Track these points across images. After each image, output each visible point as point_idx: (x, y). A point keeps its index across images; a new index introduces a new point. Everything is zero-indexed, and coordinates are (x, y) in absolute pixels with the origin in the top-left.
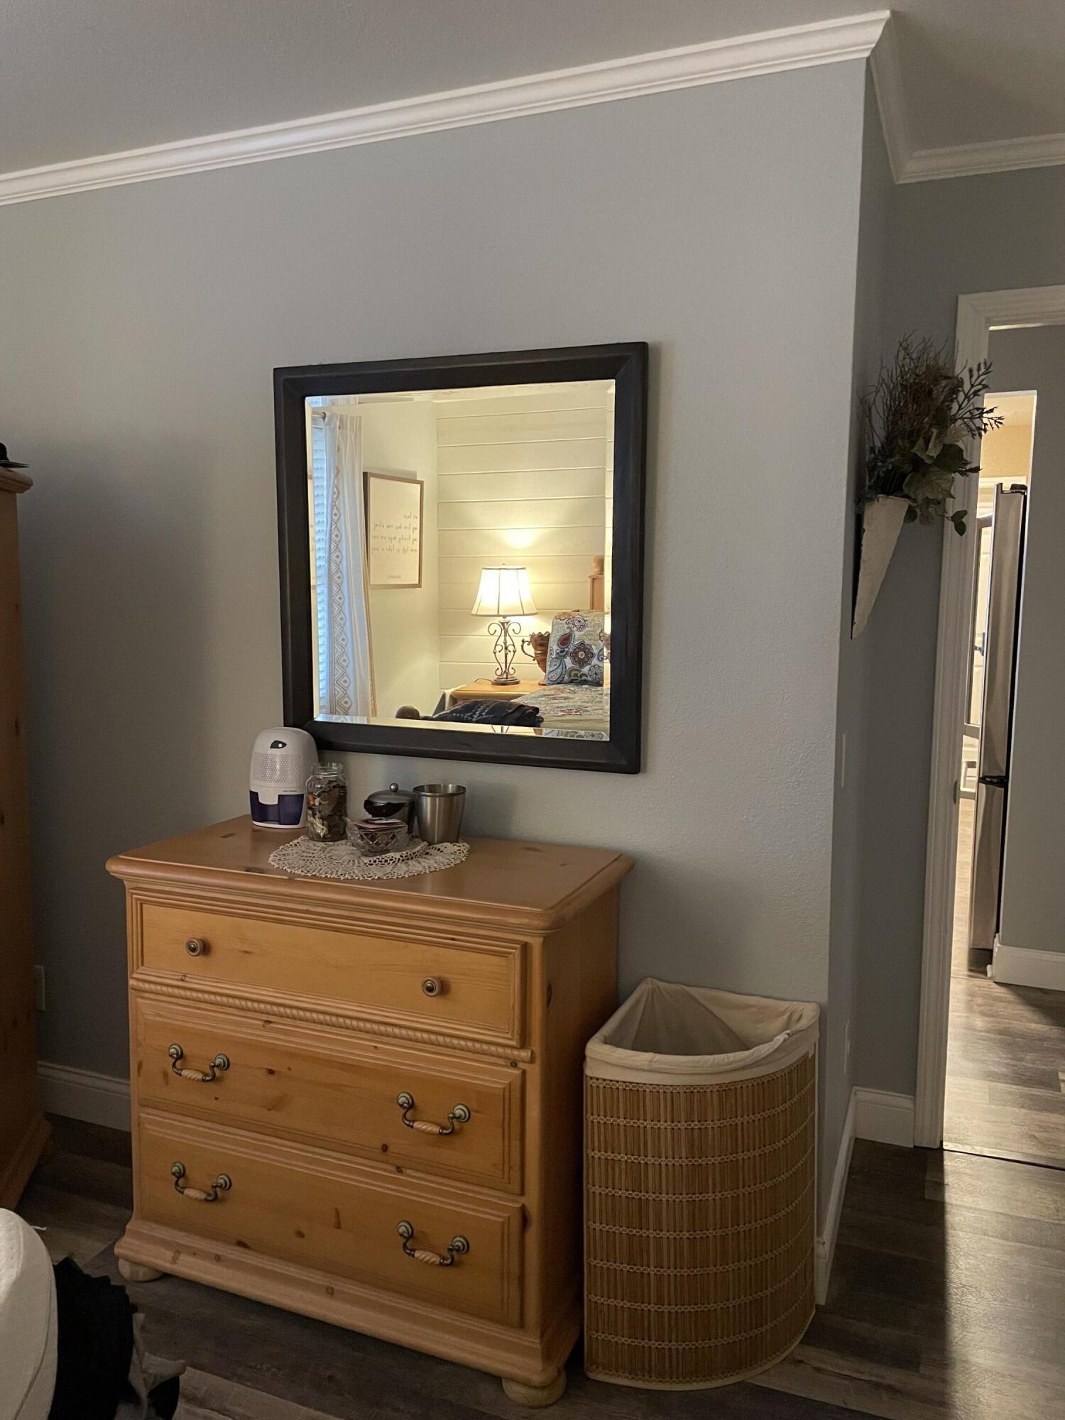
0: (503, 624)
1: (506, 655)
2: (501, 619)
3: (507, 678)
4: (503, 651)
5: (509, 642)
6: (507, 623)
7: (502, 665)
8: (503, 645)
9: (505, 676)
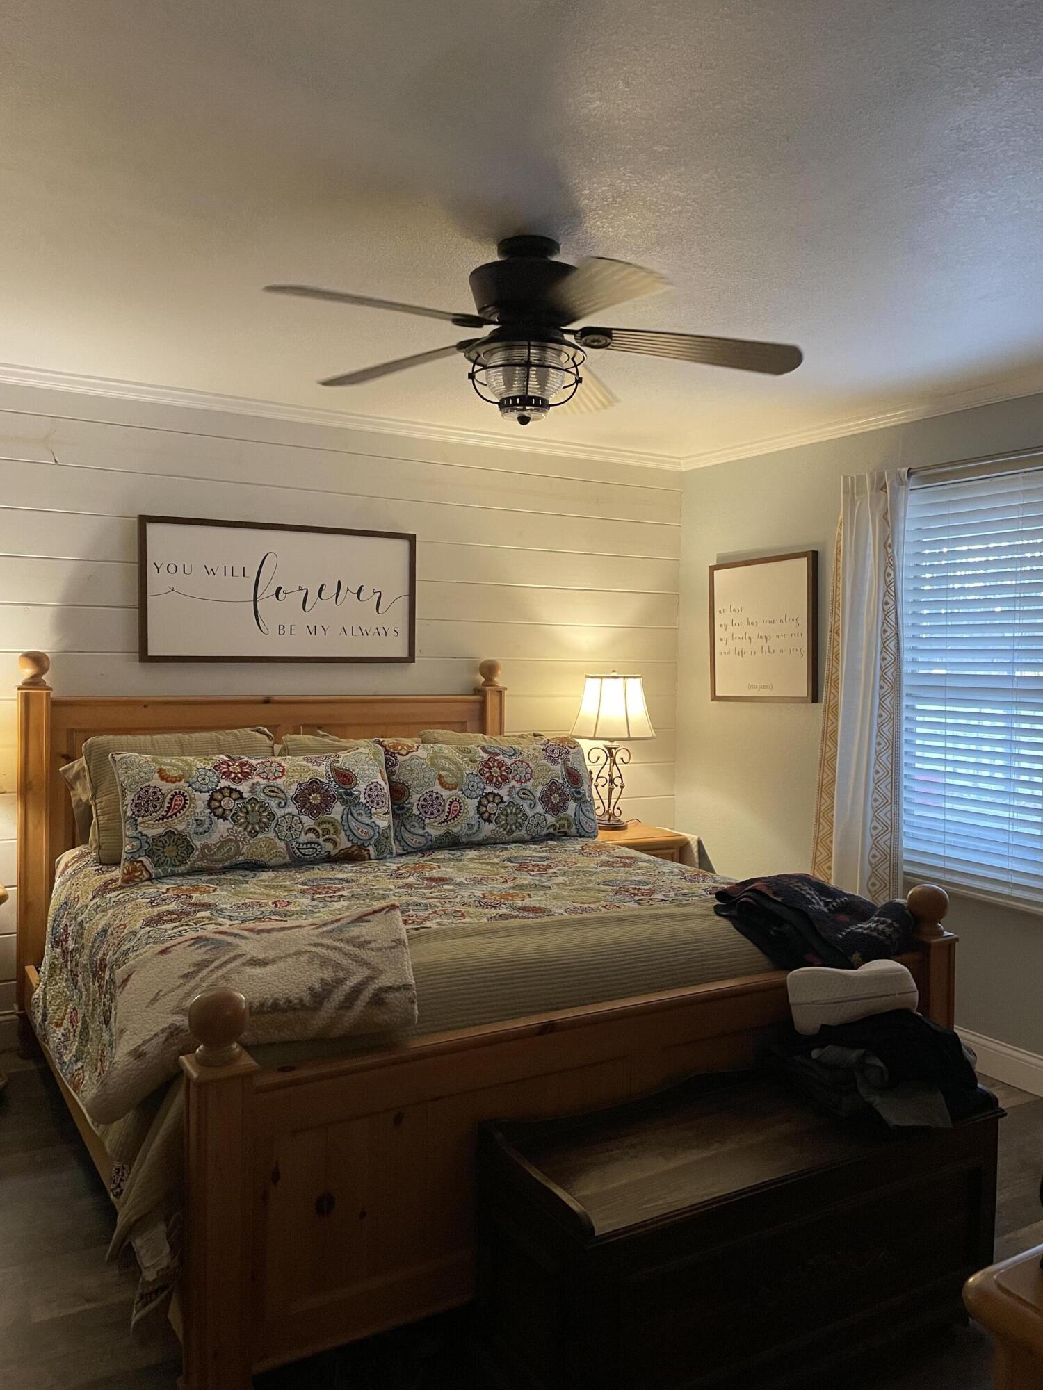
0: (610, 749)
1: (611, 790)
2: (608, 743)
3: (609, 821)
4: (607, 786)
5: (615, 773)
6: (615, 748)
7: (604, 801)
8: (608, 778)
9: (607, 817)
